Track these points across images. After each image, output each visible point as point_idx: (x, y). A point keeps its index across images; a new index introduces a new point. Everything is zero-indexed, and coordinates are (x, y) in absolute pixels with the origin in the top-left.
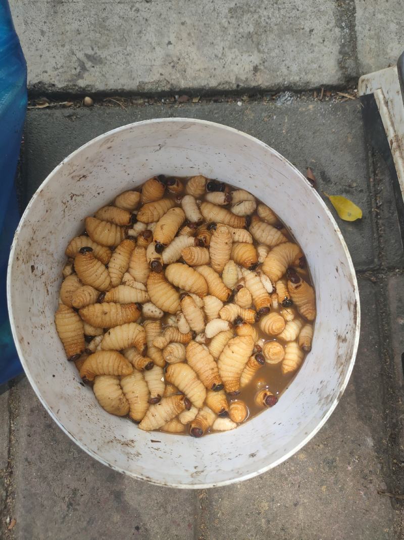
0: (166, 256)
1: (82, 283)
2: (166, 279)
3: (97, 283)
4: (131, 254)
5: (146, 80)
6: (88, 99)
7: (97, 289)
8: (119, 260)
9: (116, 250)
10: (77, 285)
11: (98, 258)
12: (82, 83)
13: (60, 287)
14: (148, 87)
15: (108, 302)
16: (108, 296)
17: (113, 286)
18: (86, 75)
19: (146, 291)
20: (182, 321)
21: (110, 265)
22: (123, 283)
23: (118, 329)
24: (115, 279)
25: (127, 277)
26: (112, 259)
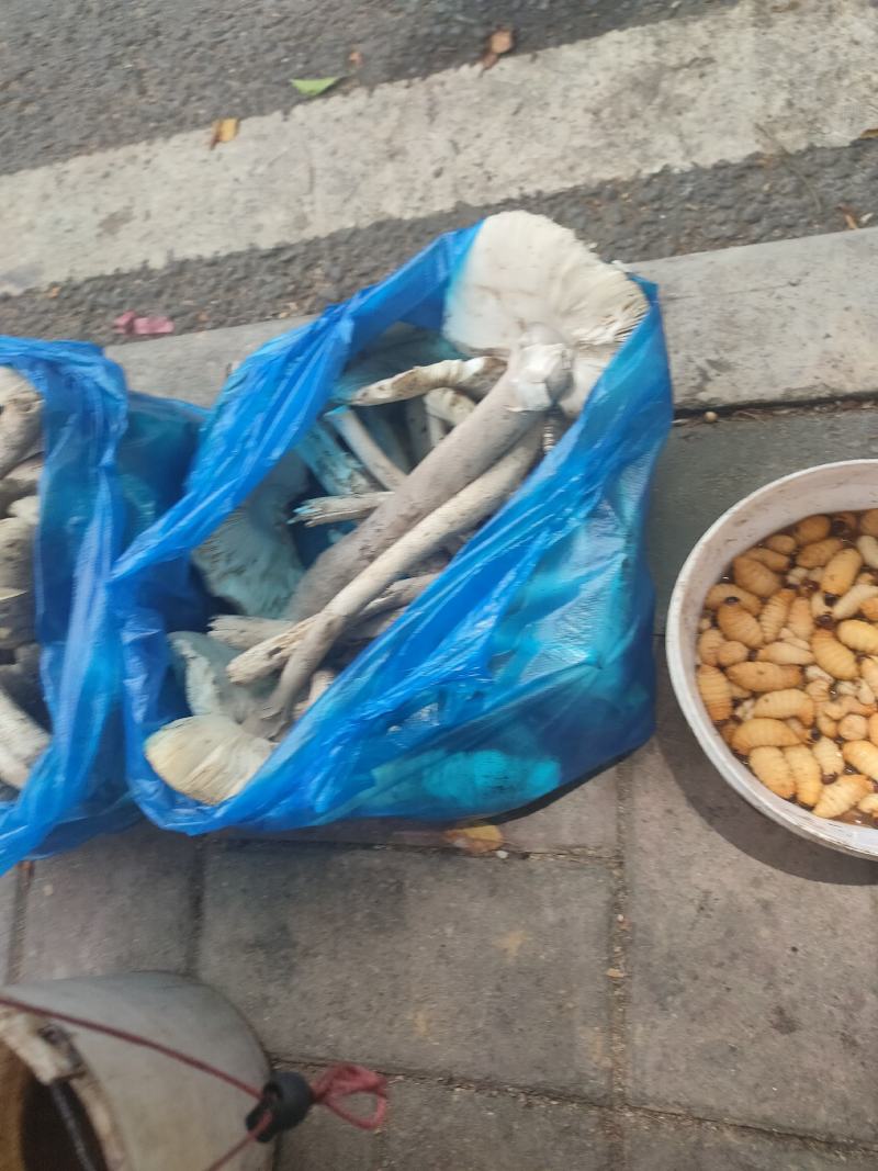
0: (840, 610)
1: (727, 638)
2: (837, 638)
3: (747, 638)
4: (790, 604)
5: (794, 386)
6: (711, 415)
7: (746, 645)
8: (774, 612)
9: (770, 601)
10: (721, 640)
11: (747, 610)
12: (703, 396)
13: (697, 642)
14: (796, 395)
15: (761, 661)
16: (762, 653)
17: (766, 643)
18: (709, 386)
19: (811, 651)
20: (865, 688)
21: (763, 617)
22: (780, 640)
23: (776, 694)
24: (770, 635)
25: (785, 633)
26: (765, 611)
